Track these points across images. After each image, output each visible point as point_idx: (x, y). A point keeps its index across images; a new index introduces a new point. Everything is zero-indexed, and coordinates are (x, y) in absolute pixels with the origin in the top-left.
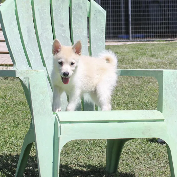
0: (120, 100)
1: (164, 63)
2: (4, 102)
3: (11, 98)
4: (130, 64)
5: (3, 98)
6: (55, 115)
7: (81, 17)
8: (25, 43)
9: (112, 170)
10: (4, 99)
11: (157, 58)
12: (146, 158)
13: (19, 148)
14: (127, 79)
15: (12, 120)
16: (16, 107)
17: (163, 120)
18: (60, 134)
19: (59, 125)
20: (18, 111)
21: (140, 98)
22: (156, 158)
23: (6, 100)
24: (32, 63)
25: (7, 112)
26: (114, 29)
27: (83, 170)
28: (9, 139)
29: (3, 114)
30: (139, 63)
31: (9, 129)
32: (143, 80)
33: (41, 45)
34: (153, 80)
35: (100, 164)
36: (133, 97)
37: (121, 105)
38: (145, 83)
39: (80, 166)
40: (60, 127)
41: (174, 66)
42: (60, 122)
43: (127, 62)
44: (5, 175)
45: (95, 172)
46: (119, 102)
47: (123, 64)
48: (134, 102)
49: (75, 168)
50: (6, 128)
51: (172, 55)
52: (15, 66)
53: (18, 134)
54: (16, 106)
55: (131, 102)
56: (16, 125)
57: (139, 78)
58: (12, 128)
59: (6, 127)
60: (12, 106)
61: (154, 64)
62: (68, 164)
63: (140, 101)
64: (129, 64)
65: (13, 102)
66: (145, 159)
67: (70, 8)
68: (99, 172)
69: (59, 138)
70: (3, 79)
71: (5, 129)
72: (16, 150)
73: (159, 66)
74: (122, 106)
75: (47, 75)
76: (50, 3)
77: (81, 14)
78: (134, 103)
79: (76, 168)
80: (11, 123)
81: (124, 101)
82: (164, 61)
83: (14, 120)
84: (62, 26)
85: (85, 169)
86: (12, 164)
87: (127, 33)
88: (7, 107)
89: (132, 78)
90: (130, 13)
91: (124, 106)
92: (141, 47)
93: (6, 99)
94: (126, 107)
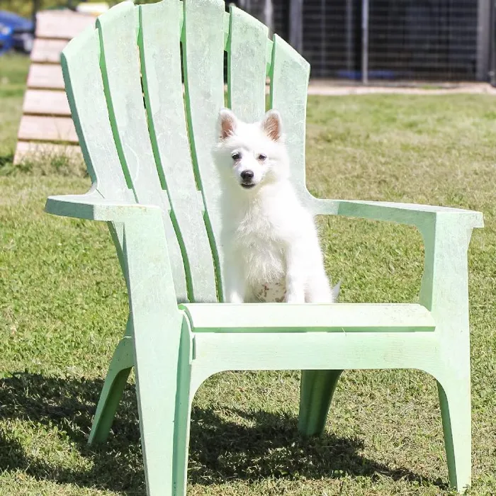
0: (335, 238)
1: (435, 146)
2: (80, 235)
3: (95, 225)
4: (362, 147)
5: (78, 225)
6: (182, 312)
7: (252, 75)
8: (121, 133)
9: (311, 430)
10: (81, 228)
11: (420, 132)
12: (390, 395)
13: (104, 359)
14: (354, 186)
15: (95, 283)
16: (105, 247)
17: (432, 329)
18: (194, 358)
19: (192, 335)
20: (110, 258)
21: (380, 234)
22: (412, 395)
23: (85, 231)
24: (135, 180)
25: (85, 262)
26: (329, 58)
27: (245, 426)
28: (84, 333)
29: (76, 265)
30: (381, 143)
31: (86, 307)
32: (389, 187)
33: (158, 138)
34: (411, 188)
35: (286, 411)
36: (365, 231)
37: (338, 251)
38: (393, 195)
39: (241, 413)
40: (194, 340)
41: (458, 155)
42: (194, 330)
43: (356, 142)
44: (67, 435)
45: (273, 432)
46: (334, 245)
47: (346, 146)
48: (368, 245)
49: (228, 419)
50: (78, 303)
51: (454, 127)
52: (96, 186)
53: (105, 321)
54: (107, 247)
55: (362, 243)
56: (103, 297)
57: (379, 182)
58: (93, 304)
59: (79, 300)
60: (97, 246)
61: (413, 149)
62: (213, 408)
63: (380, 241)
64: (359, 145)
65: (100, 235)
66: (388, 397)
67: (226, 54)
68: (282, 431)
69: (191, 366)
70: (82, 175)
71: (76, 305)
72: (97, 365)
73: (425, 153)
74: (340, 255)
75: (170, 209)
76: (181, 43)
77: (252, 69)
78: (366, 247)
79: (230, 419)
80: (92, 289)
81: (345, 242)
82: (435, 142)
83: (98, 283)
84: (208, 95)
85: (251, 424)
86: (84, 403)
87: (358, 67)
88: (85, 249)
89: (364, 183)
90: (365, 25)
91: (345, 254)
92: (387, 101)
93: (83, 228)
94: (349, 258)
